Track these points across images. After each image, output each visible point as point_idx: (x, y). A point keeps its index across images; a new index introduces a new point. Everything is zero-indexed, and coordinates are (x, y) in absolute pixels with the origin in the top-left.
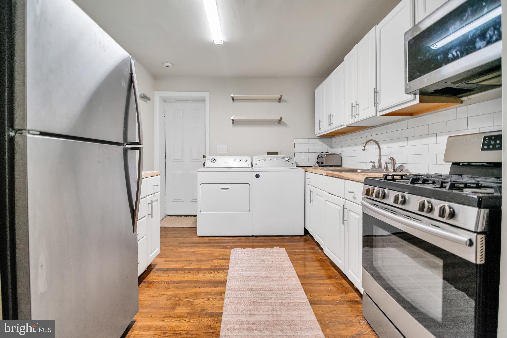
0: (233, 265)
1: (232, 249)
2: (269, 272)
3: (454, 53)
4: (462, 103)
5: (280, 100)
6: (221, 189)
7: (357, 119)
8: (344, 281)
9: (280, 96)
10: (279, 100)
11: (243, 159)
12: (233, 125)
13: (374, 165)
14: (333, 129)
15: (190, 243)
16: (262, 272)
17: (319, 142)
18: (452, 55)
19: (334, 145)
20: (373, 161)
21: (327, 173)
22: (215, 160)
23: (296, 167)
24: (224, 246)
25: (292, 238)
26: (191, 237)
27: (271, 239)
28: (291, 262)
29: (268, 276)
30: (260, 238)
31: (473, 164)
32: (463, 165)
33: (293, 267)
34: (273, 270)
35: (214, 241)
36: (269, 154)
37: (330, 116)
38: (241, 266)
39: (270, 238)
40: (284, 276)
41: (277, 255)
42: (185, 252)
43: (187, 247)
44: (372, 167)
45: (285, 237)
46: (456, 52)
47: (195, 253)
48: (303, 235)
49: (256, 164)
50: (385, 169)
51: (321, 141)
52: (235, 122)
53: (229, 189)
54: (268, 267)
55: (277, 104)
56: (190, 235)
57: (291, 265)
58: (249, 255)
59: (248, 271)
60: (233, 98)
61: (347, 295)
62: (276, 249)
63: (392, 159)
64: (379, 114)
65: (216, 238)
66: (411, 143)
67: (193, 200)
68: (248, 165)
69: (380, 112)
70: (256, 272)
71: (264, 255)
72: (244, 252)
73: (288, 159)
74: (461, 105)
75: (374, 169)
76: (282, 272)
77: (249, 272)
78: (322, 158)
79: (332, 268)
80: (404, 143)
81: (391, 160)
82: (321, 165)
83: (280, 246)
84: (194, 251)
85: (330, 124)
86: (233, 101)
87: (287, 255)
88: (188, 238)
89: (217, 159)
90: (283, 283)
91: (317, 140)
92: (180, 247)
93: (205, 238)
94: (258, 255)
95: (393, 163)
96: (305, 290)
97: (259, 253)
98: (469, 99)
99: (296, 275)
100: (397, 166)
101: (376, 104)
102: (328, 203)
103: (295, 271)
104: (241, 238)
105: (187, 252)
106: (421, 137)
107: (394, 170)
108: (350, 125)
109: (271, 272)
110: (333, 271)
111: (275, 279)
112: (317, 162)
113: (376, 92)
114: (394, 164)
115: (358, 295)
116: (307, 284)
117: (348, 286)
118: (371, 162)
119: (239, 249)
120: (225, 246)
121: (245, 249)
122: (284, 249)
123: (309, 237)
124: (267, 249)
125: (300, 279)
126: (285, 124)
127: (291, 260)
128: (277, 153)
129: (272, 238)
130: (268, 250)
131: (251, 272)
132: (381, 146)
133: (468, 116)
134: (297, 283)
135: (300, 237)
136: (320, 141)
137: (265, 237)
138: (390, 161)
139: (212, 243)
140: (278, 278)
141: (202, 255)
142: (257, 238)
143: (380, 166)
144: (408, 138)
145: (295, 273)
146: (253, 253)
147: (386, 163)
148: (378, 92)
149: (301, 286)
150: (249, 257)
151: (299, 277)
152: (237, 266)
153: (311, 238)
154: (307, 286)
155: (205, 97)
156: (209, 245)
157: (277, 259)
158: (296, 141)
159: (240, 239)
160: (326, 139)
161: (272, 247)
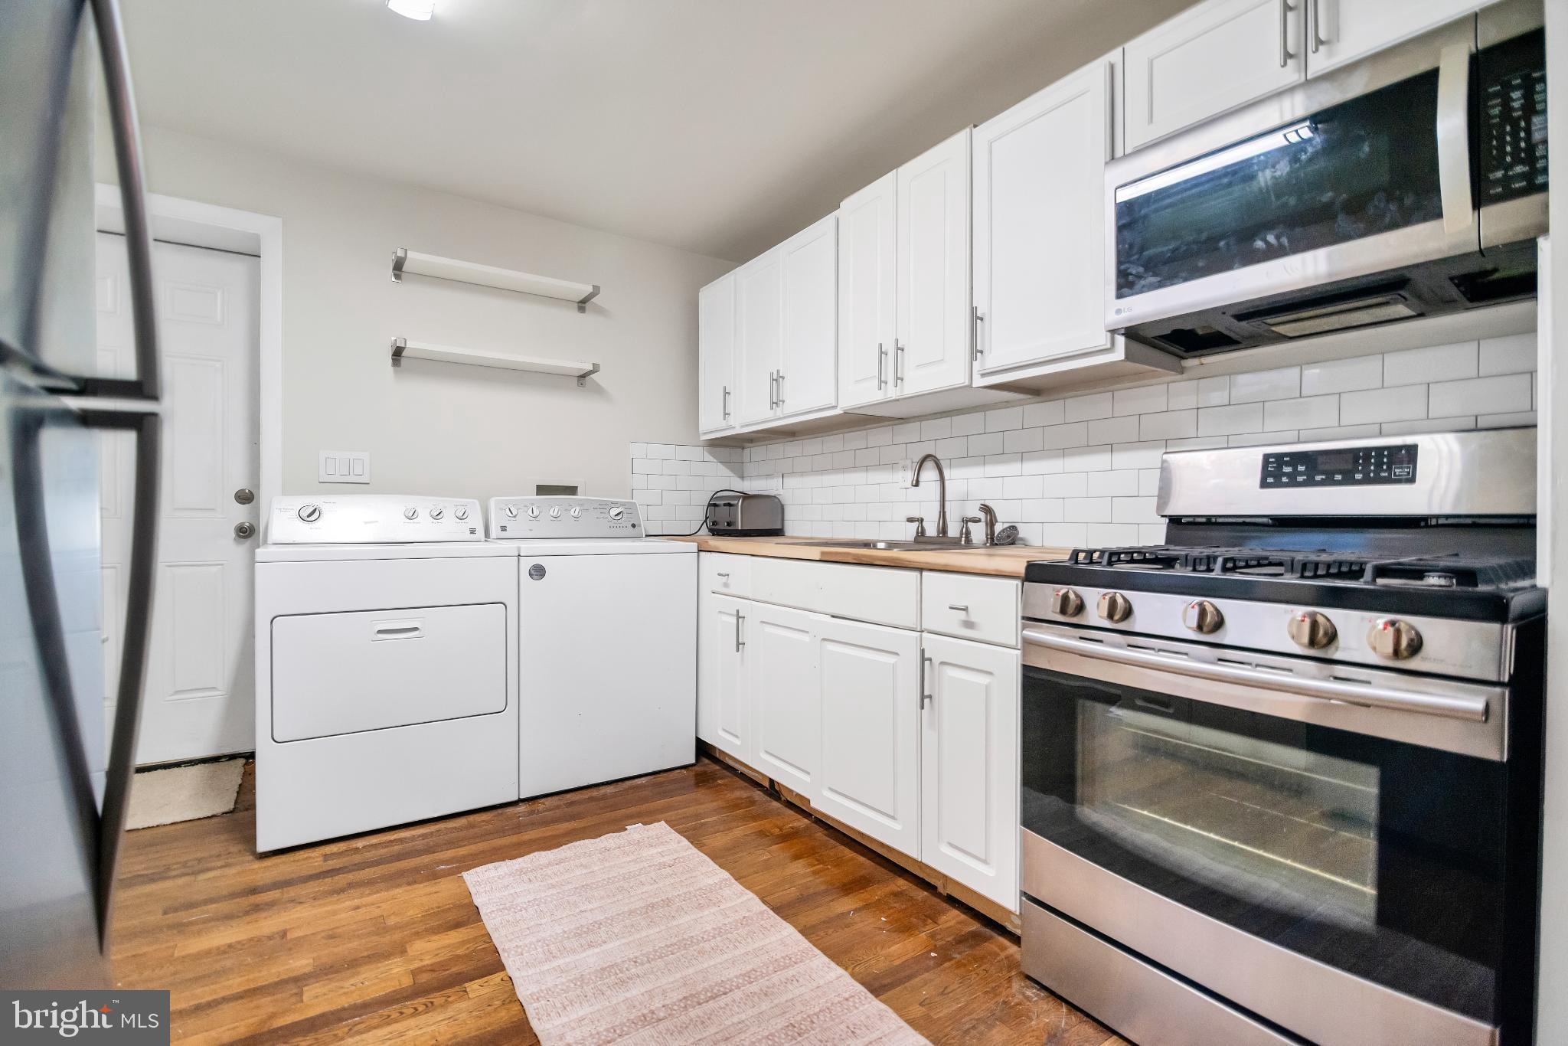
0: (511, 940)
1: (466, 875)
2: (669, 925)
3: (1271, 238)
4: (1182, 373)
5: (583, 305)
6: (379, 632)
7: (892, 392)
8: (901, 884)
9: (589, 289)
10: (580, 305)
11: (450, 506)
12: (396, 372)
13: (922, 527)
14: (784, 418)
15: (233, 895)
16: (644, 934)
17: (708, 457)
18: (1265, 244)
19: (750, 468)
20: (917, 515)
21: (823, 553)
22: (317, 513)
23: (646, 536)
24: (416, 870)
25: (662, 779)
26: (219, 864)
27: (592, 799)
28: (717, 867)
29: (674, 940)
30: (548, 802)
31: (1220, 520)
32: (1188, 523)
33: (733, 881)
34: (677, 911)
35: (357, 858)
36: (542, 490)
37: (777, 379)
38: (551, 936)
39: (586, 796)
40: (730, 923)
41: (654, 851)
42: (230, 946)
43: (229, 917)
44: (917, 533)
45: (639, 781)
46: (1278, 238)
47: (289, 936)
48: (693, 761)
49: (504, 529)
50: (963, 539)
51: (711, 454)
52: (403, 361)
53: (416, 629)
54: (652, 906)
55: (575, 315)
56: (211, 857)
57: (725, 874)
58: (553, 881)
59: (590, 946)
60: (398, 267)
61: (939, 922)
62: (635, 831)
63: (987, 509)
64: (979, 382)
65: (360, 843)
66: (1031, 467)
67: (177, 692)
68: (473, 531)
69: (983, 375)
70: (624, 941)
71: (607, 865)
72: (521, 872)
73: (619, 510)
74: (1179, 377)
75: (921, 539)
76: (712, 911)
77: (597, 950)
78: (727, 508)
79: (848, 853)
80: (1014, 468)
81: (986, 514)
82: (719, 530)
83: (647, 818)
84: (275, 929)
85: (775, 403)
86: (397, 277)
87: (685, 842)
88: (211, 874)
89: (324, 508)
90: (743, 951)
91: (699, 453)
92: (180, 928)
93: (306, 856)
94: (585, 871)
95: (991, 520)
96: (825, 951)
97: (584, 861)
98: (1202, 364)
99: (765, 907)
100: (998, 528)
101: (975, 352)
102: (831, 647)
103: (751, 895)
104: (471, 818)
105: (239, 942)
106: (1064, 452)
107: (992, 539)
108: (855, 409)
109: (675, 923)
110: (852, 859)
111: (707, 946)
112: (705, 521)
113: (975, 318)
114: (991, 523)
115: (964, 913)
116: (814, 926)
117: (921, 894)
118: (910, 520)
119: (497, 864)
120: (426, 867)
121: (520, 860)
122: (663, 822)
123: (710, 766)
124: (602, 837)
125: (785, 918)
126: (599, 391)
127: (714, 856)
128: (572, 490)
129: (595, 793)
130: (609, 840)
131: (605, 947)
132: (947, 473)
133: (1200, 406)
134: (785, 933)
135: (684, 771)
136: (711, 457)
137: (568, 796)
138: (982, 515)
139: (350, 871)
140: (714, 937)
141: (331, 937)
142: (541, 805)
143: (943, 530)
144: (1022, 456)
145: (757, 900)
146: (560, 867)
147: (966, 521)
148: (982, 319)
149: (804, 943)
150: (553, 887)
151: (777, 910)
152: (534, 940)
153: (718, 768)
154: (819, 933)
155: (256, 239)
156: (341, 880)
157: (664, 866)
158: (637, 450)
159: (472, 826)
160: (728, 449)
161: (618, 826)
